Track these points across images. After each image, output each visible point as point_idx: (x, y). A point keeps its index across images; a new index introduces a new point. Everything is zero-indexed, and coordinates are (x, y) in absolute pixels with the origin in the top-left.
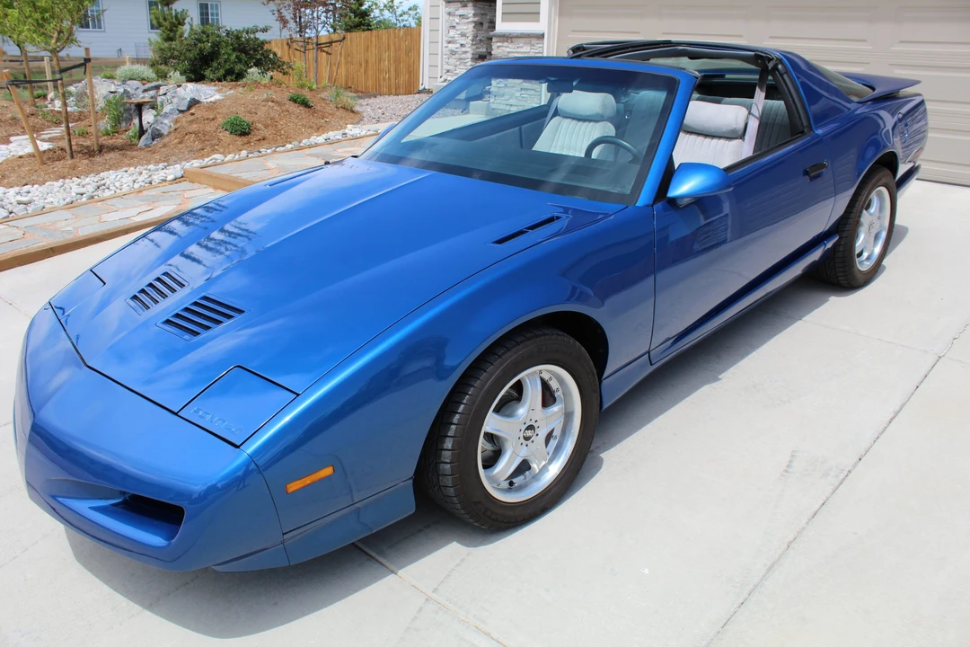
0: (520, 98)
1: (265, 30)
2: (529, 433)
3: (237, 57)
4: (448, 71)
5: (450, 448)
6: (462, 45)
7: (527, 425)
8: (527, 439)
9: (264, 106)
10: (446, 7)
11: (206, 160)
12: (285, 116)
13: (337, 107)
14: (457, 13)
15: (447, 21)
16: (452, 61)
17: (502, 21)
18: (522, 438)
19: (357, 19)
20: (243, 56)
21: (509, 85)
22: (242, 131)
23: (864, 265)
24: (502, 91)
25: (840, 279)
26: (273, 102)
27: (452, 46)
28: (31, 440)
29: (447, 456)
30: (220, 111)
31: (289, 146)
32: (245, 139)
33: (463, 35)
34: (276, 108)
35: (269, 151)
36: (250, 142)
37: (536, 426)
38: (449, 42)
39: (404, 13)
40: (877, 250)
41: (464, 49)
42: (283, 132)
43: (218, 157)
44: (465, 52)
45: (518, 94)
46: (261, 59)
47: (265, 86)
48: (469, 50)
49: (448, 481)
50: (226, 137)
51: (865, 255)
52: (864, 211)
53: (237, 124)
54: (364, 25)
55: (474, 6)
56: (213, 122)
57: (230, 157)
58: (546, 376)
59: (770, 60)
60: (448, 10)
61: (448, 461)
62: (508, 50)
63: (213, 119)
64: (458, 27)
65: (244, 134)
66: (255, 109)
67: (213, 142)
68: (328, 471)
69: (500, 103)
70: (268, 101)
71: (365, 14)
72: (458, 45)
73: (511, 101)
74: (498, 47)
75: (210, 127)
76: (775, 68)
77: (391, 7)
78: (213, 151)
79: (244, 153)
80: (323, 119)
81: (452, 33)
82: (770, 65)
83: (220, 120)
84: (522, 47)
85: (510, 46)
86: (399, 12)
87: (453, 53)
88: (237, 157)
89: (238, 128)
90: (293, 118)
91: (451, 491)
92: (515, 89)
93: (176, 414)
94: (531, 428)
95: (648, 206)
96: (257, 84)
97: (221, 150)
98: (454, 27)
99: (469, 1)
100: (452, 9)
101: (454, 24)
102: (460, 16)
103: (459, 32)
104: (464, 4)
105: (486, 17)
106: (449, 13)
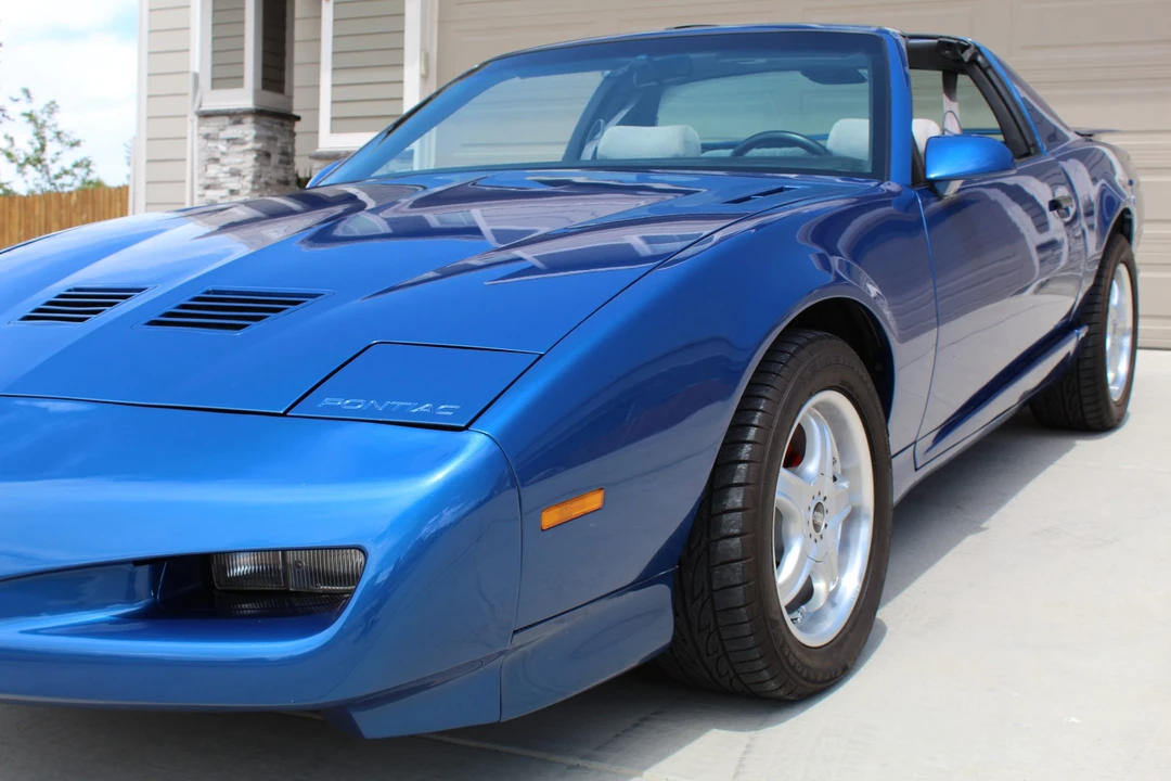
2: (818, 517)
6: (233, 192)
7: (816, 501)
8: (816, 527)
10: (200, 126)
14: (223, 135)
15: (202, 150)
17: (333, 131)
18: (811, 523)
27: (211, 194)
29: (732, 522)
33: (235, 173)
37: (826, 508)
38: (208, 187)
39: (66, 172)
48: (247, 199)
49: (734, 573)
55: (255, 122)
59: (965, 48)
60: (205, 130)
64: (224, 160)
68: (595, 499)
72: (224, 192)
76: (973, 60)
77: (39, 161)
81: (213, 170)
82: (967, 56)
86: (55, 170)
91: (739, 595)
93: (282, 415)
94: (820, 507)
98: (216, 160)
99: (247, 113)
100: (212, 126)
101: (217, 155)
102: (228, 140)
103: (226, 169)
104: (236, 117)
105: (279, 144)
106: (207, 137)
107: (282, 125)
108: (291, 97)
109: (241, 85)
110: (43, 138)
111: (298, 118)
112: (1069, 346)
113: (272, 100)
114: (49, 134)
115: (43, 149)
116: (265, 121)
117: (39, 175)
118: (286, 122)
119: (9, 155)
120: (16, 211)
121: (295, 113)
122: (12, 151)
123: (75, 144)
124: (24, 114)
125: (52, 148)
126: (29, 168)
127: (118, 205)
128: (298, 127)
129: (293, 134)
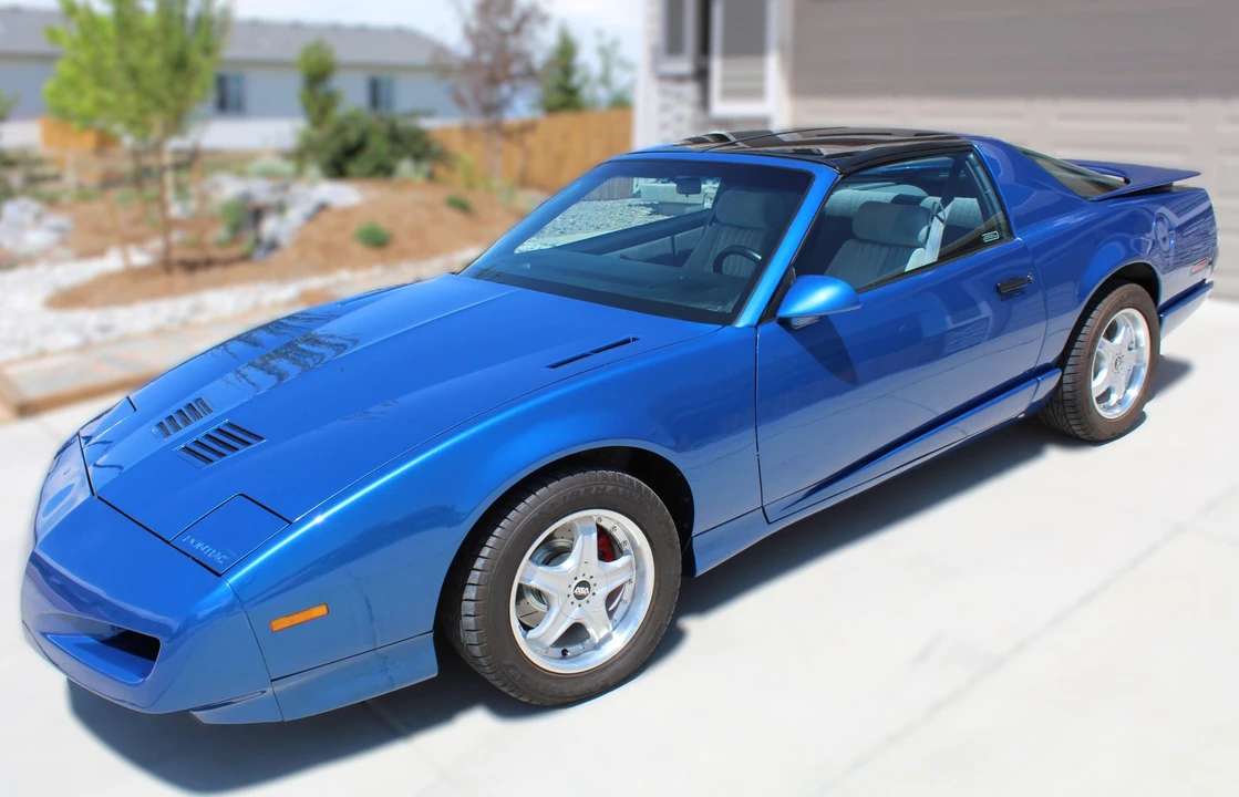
1: (429, 114)
2: (581, 591)
3: (390, 148)
5: (473, 598)
7: (577, 582)
8: (579, 597)
9: (411, 211)
11: (331, 277)
12: (436, 224)
14: (672, 92)
15: (659, 101)
18: (572, 596)
19: (563, 97)
20: (399, 148)
22: (377, 242)
23: (1111, 412)
25: (1074, 428)
26: (423, 205)
28: (28, 572)
29: (468, 607)
30: (355, 216)
32: (380, 252)
34: (426, 213)
36: (386, 256)
37: (591, 582)
40: (1134, 393)
42: (431, 244)
43: (346, 275)
49: (472, 638)
51: (1114, 398)
52: (1102, 339)
53: (372, 233)
56: (343, 232)
58: (607, 525)
60: (661, 88)
61: (472, 613)
63: (344, 227)
64: (672, 110)
65: (380, 245)
66: (399, 214)
68: (320, 611)
70: (417, 204)
71: (573, 91)
77: (606, 81)
78: (339, 266)
80: (486, 228)
83: (352, 228)
90: (447, 226)
91: (477, 651)
93: (168, 543)
94: (584, 584)
95: (749, 327)
97: (350, 266)
98: (668, 109)
100: (666, 84)
101: (669, 106)
102: (675, 95)
103: (674, 116)
104: (680, 78)
106: (663, 94)
109: (685, 53)
112: (1048, 384)
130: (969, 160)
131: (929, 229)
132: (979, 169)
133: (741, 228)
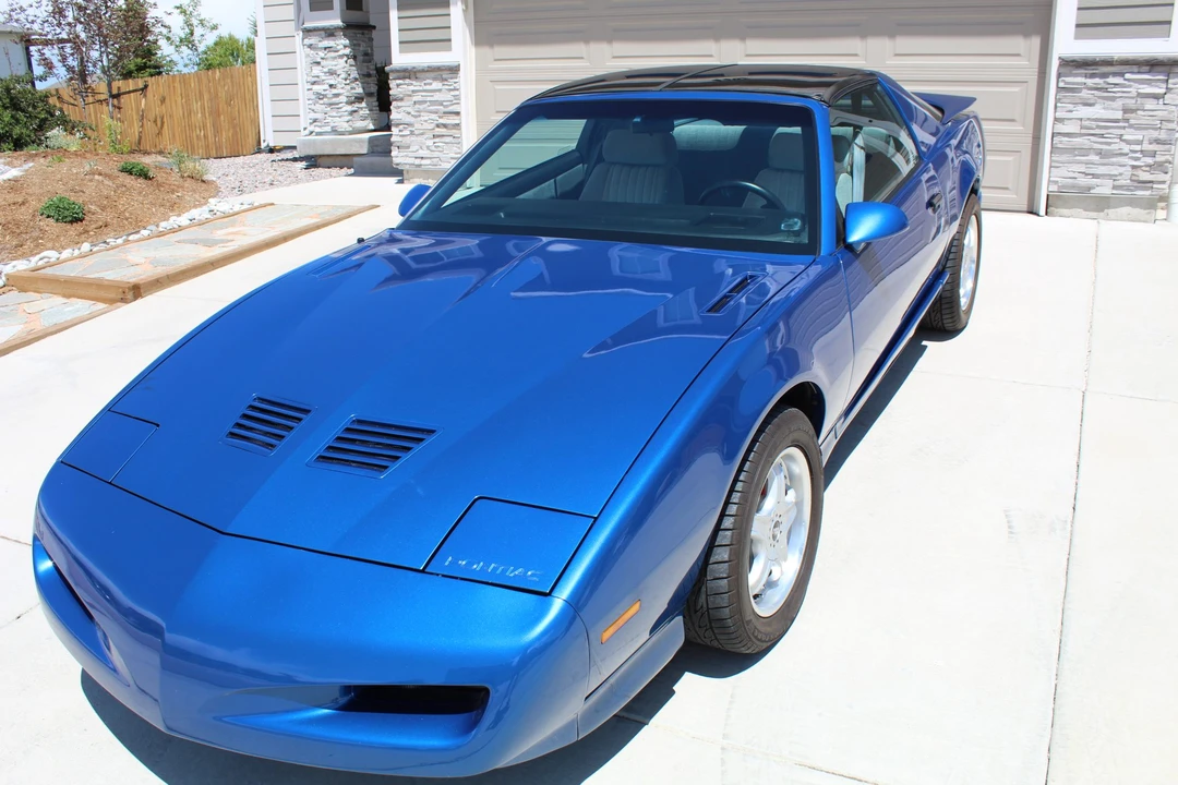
0: (433, 148)
2: (776, 531)
3: (12, 117)
4: (315, 121)
5: (727, 559)
6: (331, 86)
7: (773, 523)
8: (774, 538)
9: (91, 181)
10: (304, 38)
11: (34, 259)
12: (123, 193)
13: (182, 177)
14: (321, 45)
15: (308, 56)
16: (318, 107)
17: (401, 52)
19: (139, 60)
20: (20, 115)
21: (416, 132)
22: (70, 216)
23: (964, 302)
24: (407, 140)
26: (100, 174)
27: (316, 88)
29: (722, 569)
30: (30, 191)
31: (145, 233)
32: (78, 227)
33: (332, 73)
34: (106, 182)
35: (120, 241)
36: (87, 232)
37: (780, 521)
38: (314, 83)
39: (210, 50)
40: (971, 284)
41: (335, 91)
42: (127, 215)
43: (52, 255)
44: (337, 95)
45: (430, 143)
46: (46, 119)
47: (76, 154)
48: (341, 91)
50: (51, 226)
53: (64, 208)
54: (149, 67)
55: (344, 35)
56: (23, 208)
57: (66, 254)
60: (308, 42)
61: (724, 576)
62: (412, 88)
63: (23, 203)
64: (323, 63)
65: (77, 220)
66: (80, 185)
67: (35, 234)
69: (407, 156)
70: (94, 174)
71: (149, 53)
72: (327, 87)
73: (422, 153)
74: (398, 85)
75: (23, 214)
77: (190, 42)
78: (37, 246)
79: (86, 247)
80: (173, 193)
81: (316, 70)
83: (34, 204)
84: (431, 84)
85: (414, 82)
86: (202, 48)
87: (320, 96)
88: (77, 252)
89: (67, 213)
90: (135, 193)
92: (425, 136)
94: (777, 524)
96: (62, 152)
97: (50, 245)
98: (319, 63)
99: (338, 28)
100: (313, 40)
101: (319, 60)
102: (325, 48)
103: (326, 70)
104: (330, 33)
105: (361, 49)
106: (310, 46)
107: (363, 34)
108: (368, 12)
109: (332, 9)
110: (192, 25)
111: (374, 27)
113: (355, 16)
114: (195, 22)
115: (192, 34)
116: (350, 32)
117: (190, 52)
118: (366, 32)
119: (168, 39)
120: (177, 85)
121: (372, 23)
122: (170, 35)
123: (215, 27)
124: (178, 8)
125: (198, 31)
126: (184, 48)
127: (249, 78)
128: (374, 34)
129: (371, 40)
130: (877, 91)
131: (853, 154)
132: (887, 99)
133: (632, 166)
